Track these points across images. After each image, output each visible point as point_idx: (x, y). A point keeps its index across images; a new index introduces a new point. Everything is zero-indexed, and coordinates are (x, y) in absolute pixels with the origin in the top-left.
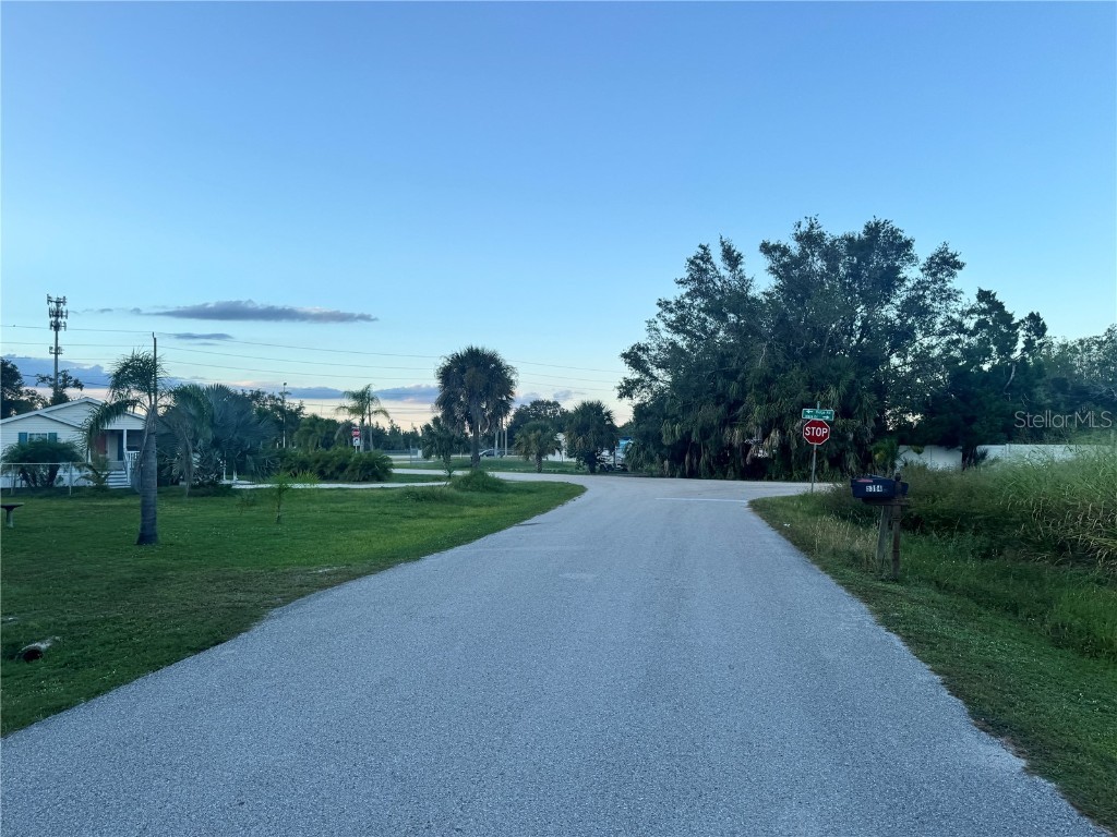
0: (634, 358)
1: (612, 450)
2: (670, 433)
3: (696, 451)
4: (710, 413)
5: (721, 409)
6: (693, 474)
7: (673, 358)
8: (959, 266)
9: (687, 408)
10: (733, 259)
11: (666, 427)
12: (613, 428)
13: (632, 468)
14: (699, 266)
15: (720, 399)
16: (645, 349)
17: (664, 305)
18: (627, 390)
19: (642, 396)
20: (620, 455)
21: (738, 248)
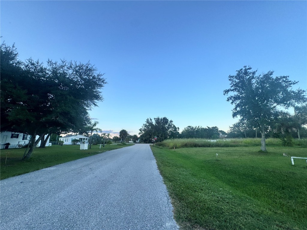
0: (140, 130)
1: (137, 140)
2: (144, 139)
3: (147, 140)
4: (148, 136)
5: (149, 136)
6: (146, 143)
7: (145, 130)
8: (173, 122)
9: (146, 136)
10: (151, 120)
11: (144, 138)
12: (138, 138)
13: (140, 143)
14: (148, 120)
15: (149, 135)
16: (142, 129)
17: (144, 124)
18: (139, 134)
19: (141, 134)
20: (138, 141)
21: (151, 119)
